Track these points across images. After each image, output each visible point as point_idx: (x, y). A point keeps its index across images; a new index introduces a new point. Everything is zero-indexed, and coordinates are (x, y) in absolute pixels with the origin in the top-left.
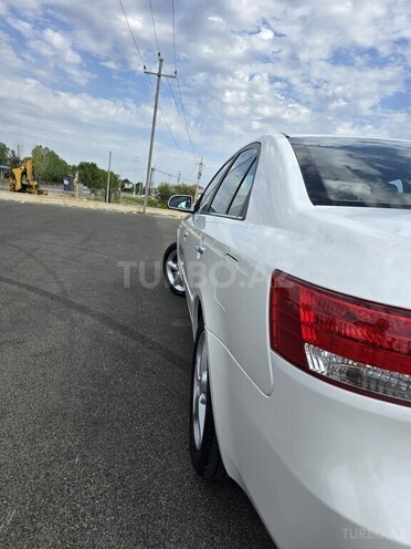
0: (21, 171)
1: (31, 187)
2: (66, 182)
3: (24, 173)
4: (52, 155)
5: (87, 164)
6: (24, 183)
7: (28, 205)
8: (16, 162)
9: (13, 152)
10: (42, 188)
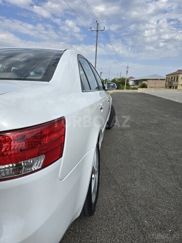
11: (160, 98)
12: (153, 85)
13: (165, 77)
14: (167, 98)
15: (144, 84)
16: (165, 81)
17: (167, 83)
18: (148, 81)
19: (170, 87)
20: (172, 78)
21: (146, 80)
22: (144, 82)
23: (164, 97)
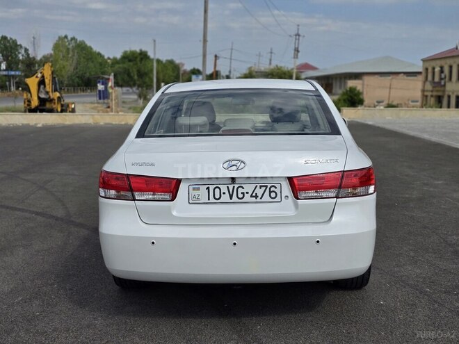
0: (37, 80)
1: (51, 101)
2: (101, 87)
3: (42, 82)
4: (82, 48)
5: (133, 53)
6: (43, 96)
7: (47, 129)
8: (31, 66)
9: (26, 50)
10: (67, 101)
11: (413, 138)
12: (382, 94)
13: (419, 67)
14: (434, 139)
15: (352, 90)
16: (421, 78)
17: (429, 87)
18: (366, 78)
19: (439, 102)
20: (442, 71)
21: (357, 76)
22: (351, 83)
23: (426, 136)
